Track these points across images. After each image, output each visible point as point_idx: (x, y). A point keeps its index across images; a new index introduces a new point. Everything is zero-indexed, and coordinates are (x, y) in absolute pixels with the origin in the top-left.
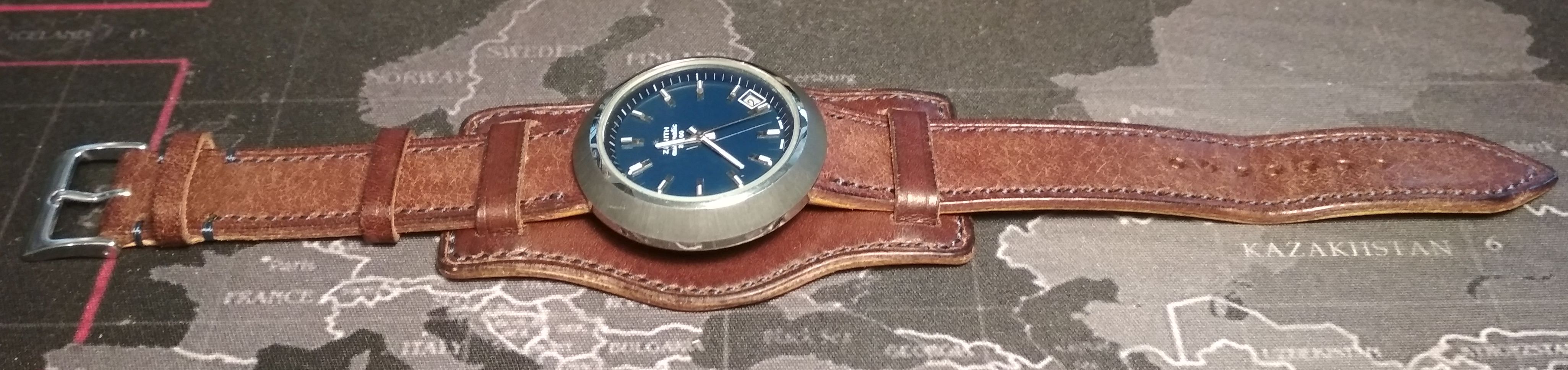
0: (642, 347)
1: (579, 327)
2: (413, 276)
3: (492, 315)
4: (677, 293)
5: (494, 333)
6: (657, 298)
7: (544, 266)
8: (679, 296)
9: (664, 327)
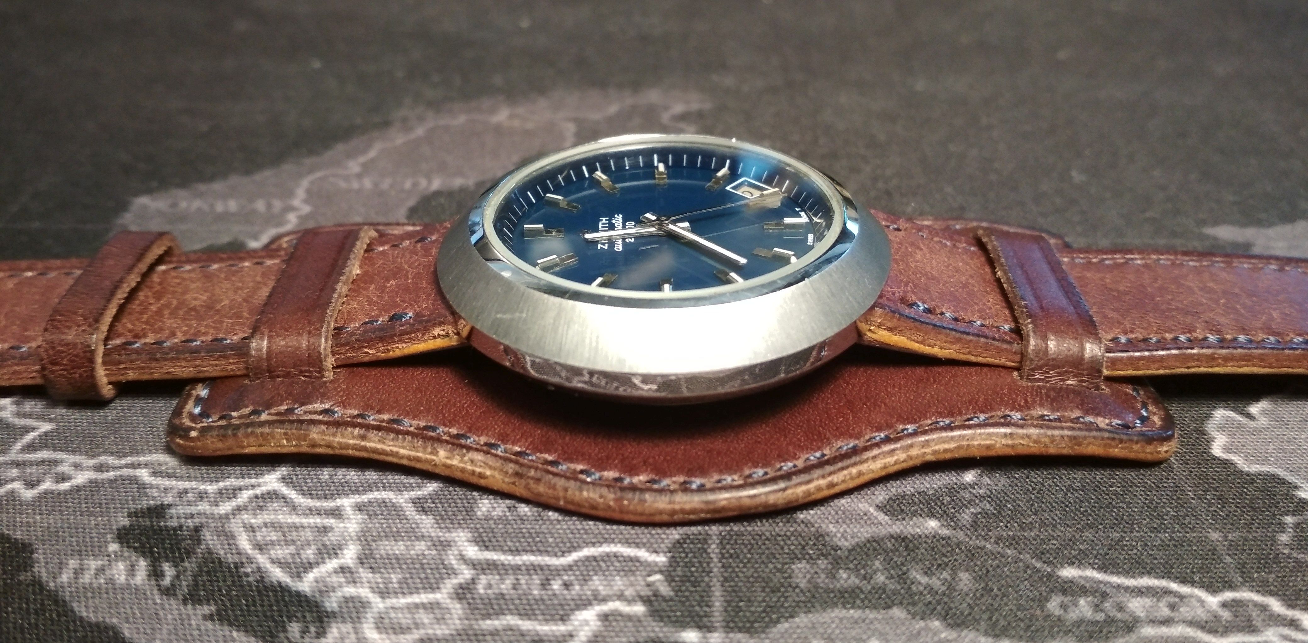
0: (545, 585)
1: (421, 546)
2: (120, 454)
3: (253, 521)
4: (619, 484)
5: (250, 552)
6: (577, 493)
7: (362, 432)
8: (623, 489)
9: (587, 552)
